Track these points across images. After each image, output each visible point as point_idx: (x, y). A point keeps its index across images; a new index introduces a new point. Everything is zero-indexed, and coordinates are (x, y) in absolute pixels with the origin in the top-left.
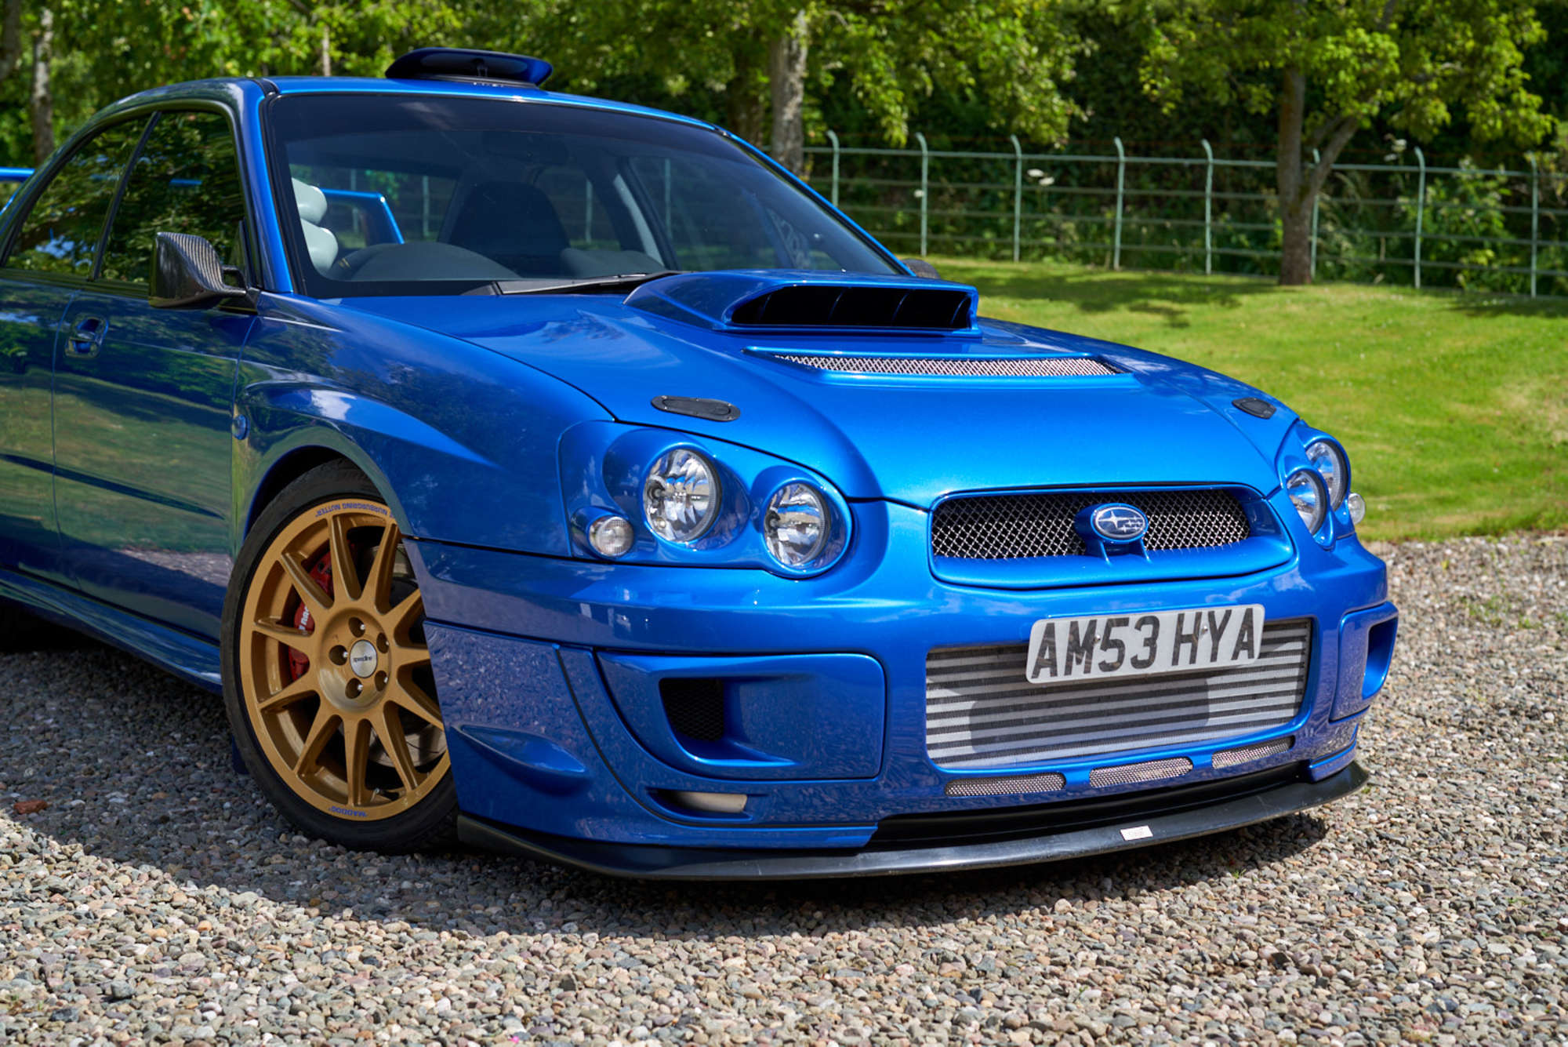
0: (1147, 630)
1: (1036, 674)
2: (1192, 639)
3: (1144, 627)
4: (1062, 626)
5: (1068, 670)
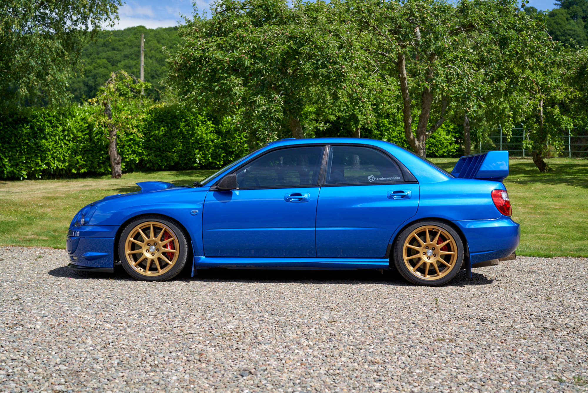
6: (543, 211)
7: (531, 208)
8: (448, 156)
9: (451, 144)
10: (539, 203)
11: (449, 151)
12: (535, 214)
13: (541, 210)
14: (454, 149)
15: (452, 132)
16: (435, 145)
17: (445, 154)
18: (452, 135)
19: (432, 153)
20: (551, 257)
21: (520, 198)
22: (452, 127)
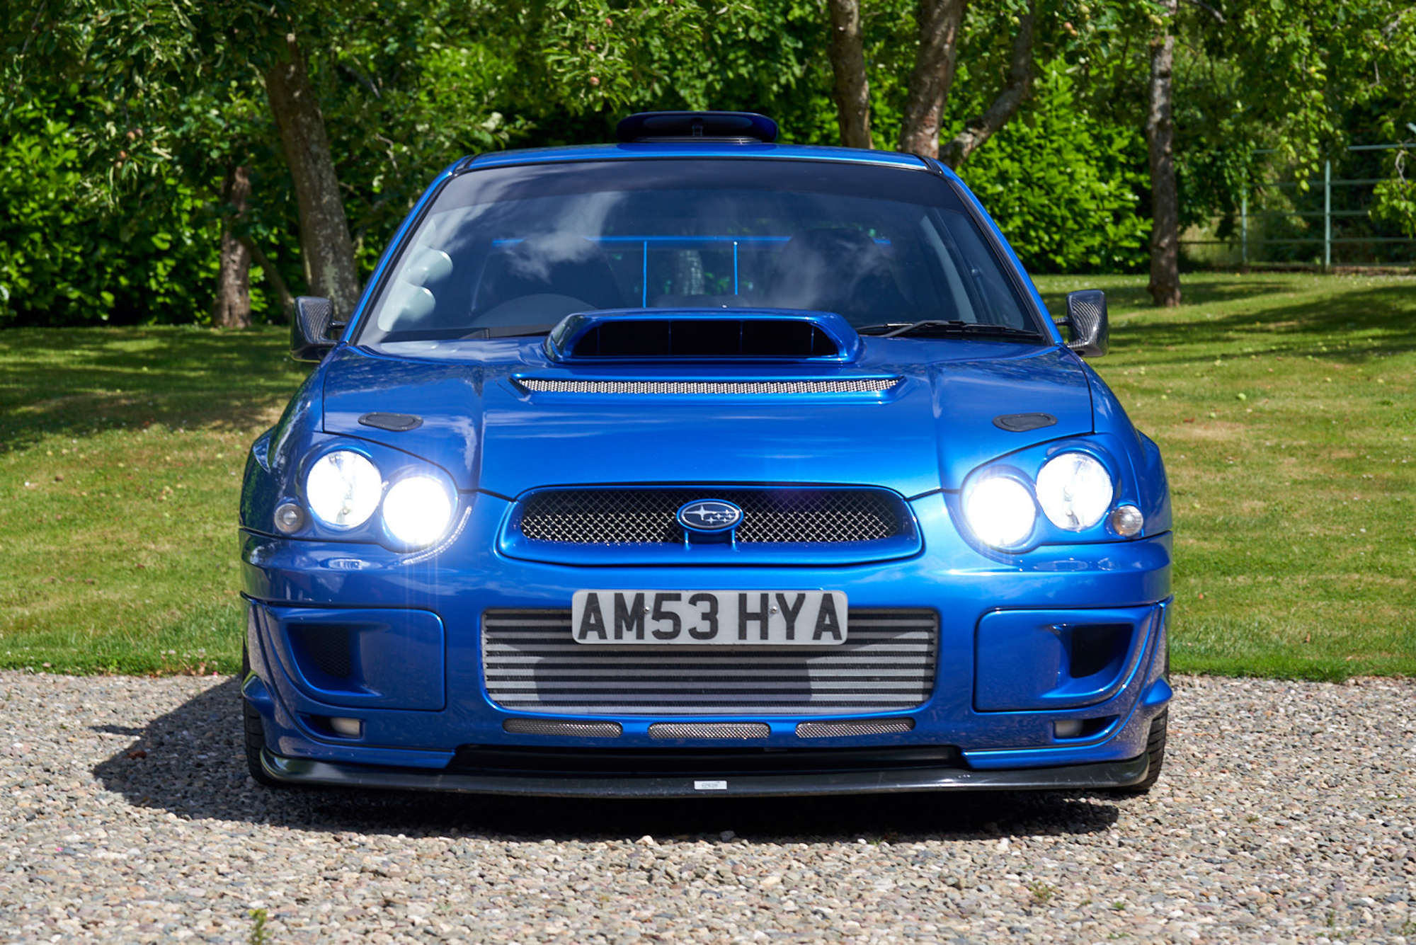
0: (705, 606)
1: (583, 635)
2: (763, 617)
3: (699, 603)
4: (606, 598)
5: (618, 635)
6: (1390, 473)
7: (1339, 462)
8: (1108, 267)
9: (1118, 217)
10: (1384, 441)
11: (1110, 248)
12: (1345, 487)
13: (1380, 472)
14: (1132, 236)
15: (1124, 166)
16: (1052, 222)
17: (1095, 260)
18: (1125, 181)
19: (1036, 255)
20: (1337, 677)
21: (1309, 419)
22: (1121, 143)
